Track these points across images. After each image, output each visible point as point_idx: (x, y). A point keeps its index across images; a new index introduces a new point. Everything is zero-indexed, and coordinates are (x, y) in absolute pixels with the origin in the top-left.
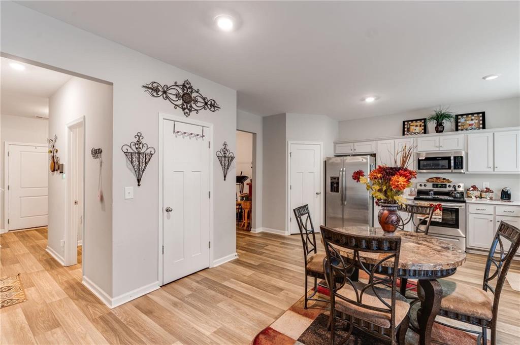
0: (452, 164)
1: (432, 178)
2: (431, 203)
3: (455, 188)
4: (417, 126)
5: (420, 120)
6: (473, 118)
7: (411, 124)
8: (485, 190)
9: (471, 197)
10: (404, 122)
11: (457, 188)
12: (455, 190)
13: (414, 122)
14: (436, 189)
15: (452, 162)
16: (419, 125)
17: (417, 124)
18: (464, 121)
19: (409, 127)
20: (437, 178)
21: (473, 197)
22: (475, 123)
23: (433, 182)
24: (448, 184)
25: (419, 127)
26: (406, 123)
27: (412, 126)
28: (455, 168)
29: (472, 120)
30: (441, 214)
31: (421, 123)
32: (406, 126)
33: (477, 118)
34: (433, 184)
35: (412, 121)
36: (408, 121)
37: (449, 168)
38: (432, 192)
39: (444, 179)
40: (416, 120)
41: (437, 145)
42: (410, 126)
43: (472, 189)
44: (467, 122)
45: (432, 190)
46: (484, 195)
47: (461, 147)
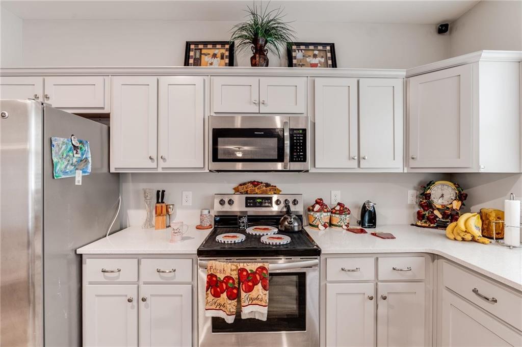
0: (287, 150)
1: (244, 184)
2: (241, 266)
3: (288, 207)
4: (215, 56)
5: (223, 43)
6: (316, 52)
7: (204, 51)
8: (338, 208)
9: (317, 227)
10: (188, 44)
11: (291, 204)
12: (288, 212)
13: (210, 46)
14: (252, 211)
15: (287, 142)
16: (219, 55)
17: (216, 51)
18: (302, 58)
19: (198, 56)
20: (255, 184)
21: (320, 226)
22: (320, 62)
23: (247, 193)
24: (275, 198)
25: (219, 59)
26: (192, 47)
27: (206, 55)
28: (292, 160)
29: (315, 56)
30: (267, 298)
31: (223, 51)
32: (192, 54)
33: (322, 55)
34: (247, 199)
35: (205, 43)
36: (197, 43)
37: (280, 158)
38: (245, 220)
39: (267, 185)
40: (214, 44)
41: (255, 98)
42: (201, 54)
43: (317, 207)
44: (308, 60)
45: (244, 213)
46: (337, 218)
47: (301, 108)
